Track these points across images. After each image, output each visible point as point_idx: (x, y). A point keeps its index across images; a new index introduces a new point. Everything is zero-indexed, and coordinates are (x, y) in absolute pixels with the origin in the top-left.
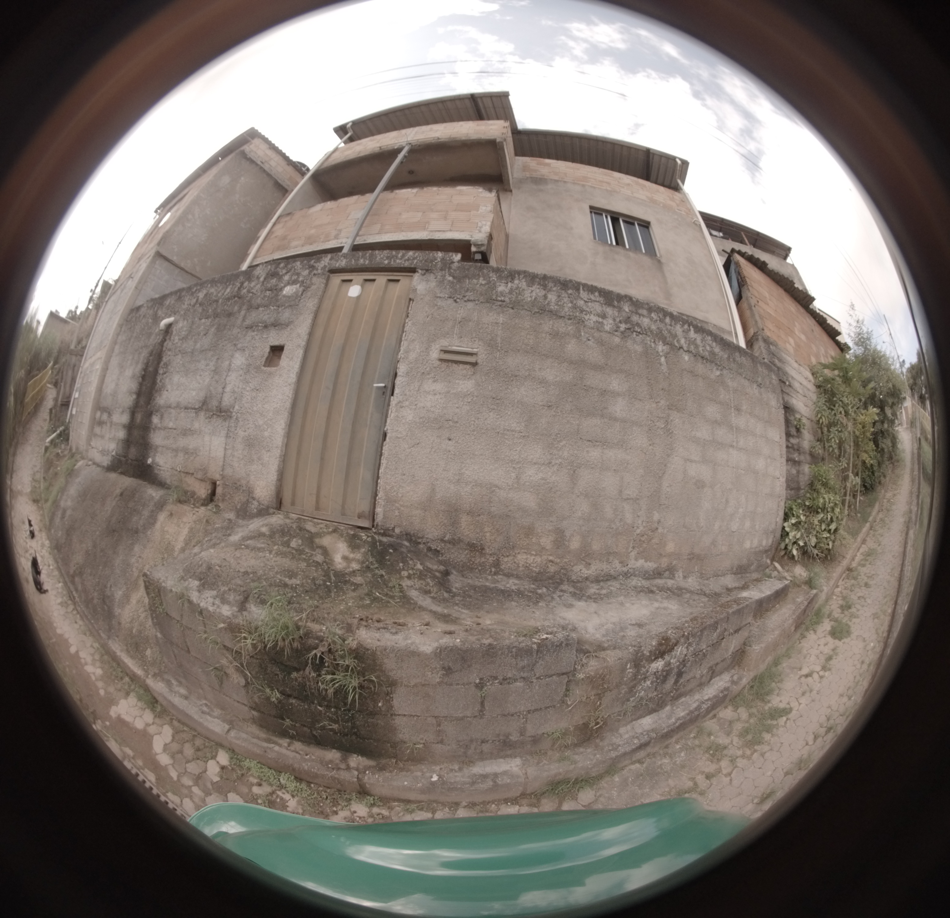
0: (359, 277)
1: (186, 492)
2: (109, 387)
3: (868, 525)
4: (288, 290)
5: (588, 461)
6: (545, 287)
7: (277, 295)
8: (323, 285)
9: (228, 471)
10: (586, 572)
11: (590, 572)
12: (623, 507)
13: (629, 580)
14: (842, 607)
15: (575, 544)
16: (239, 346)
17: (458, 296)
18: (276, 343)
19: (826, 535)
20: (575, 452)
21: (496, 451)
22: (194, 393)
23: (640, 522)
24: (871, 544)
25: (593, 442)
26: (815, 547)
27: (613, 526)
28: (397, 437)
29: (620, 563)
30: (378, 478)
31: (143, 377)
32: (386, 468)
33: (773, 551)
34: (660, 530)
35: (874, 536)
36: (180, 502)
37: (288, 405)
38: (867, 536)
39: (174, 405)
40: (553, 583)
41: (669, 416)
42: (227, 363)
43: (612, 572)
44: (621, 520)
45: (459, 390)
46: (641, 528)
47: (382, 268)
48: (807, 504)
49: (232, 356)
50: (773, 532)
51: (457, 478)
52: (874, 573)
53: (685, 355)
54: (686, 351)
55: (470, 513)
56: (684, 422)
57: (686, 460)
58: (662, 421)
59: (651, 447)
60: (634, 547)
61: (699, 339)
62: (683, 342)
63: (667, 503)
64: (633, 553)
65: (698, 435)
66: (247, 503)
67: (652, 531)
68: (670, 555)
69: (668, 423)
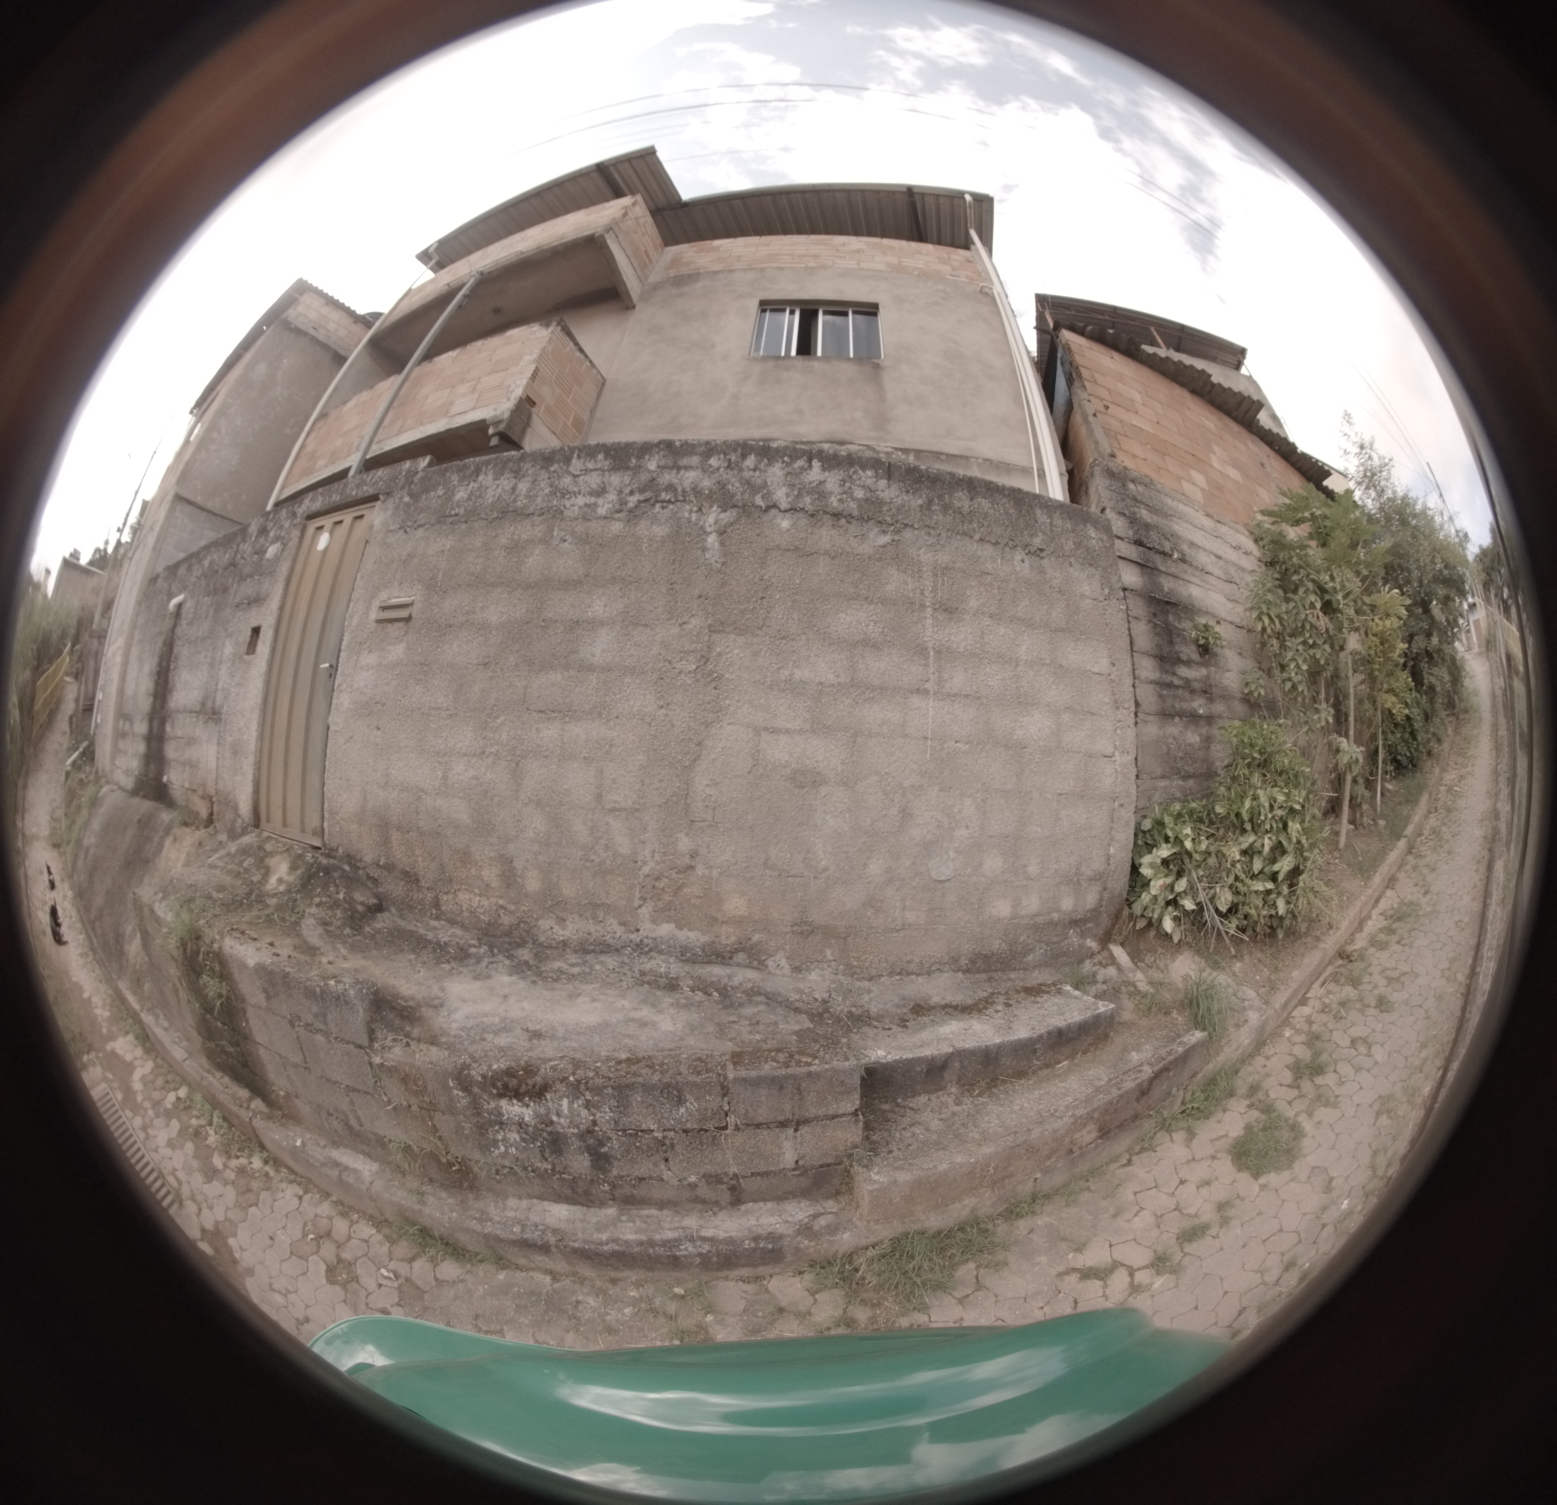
0: (328, 521)
1: (191, 813)
4: (271, 552)
5: (538, 746)
8: (297, 540)
9: (221, 785)
10: (561, 932)
11: (567, 933)
12: (607, 824)
13: (642, 959)
15: (533, 883)
17: (409, 524)
18: (255, 624)
20: (519, 732)
21: (420, 740)
23: (647, 853)
25: (547, 713)
27: (593, 857)
28: (336, 732)
29: (620, 924)
30: (324, 784)
34: (700, 870)
37: (260, 700)
40: (507, 943)
41: (710, 647)
43: (608, 939)
44: (606, 846)
45: (390, 659)
46: (652, 864)
47: (351, 502)
49: (223, 645)
51: (384, 780)
53: (783, 519)
54: (786, 511)
55: (399, 828)
56: (755, 654)
57: (757, 731)
58: (691, 658)
59: (664, 711)
60: (643, 899)
61: (832, 481)
62: (781, 496)
63: (709, 818)
64: (644, 910)
65: (798, 674)
66: (234, 821)
67: (679, 872)
68: (739, 921)
69: (708, 660)
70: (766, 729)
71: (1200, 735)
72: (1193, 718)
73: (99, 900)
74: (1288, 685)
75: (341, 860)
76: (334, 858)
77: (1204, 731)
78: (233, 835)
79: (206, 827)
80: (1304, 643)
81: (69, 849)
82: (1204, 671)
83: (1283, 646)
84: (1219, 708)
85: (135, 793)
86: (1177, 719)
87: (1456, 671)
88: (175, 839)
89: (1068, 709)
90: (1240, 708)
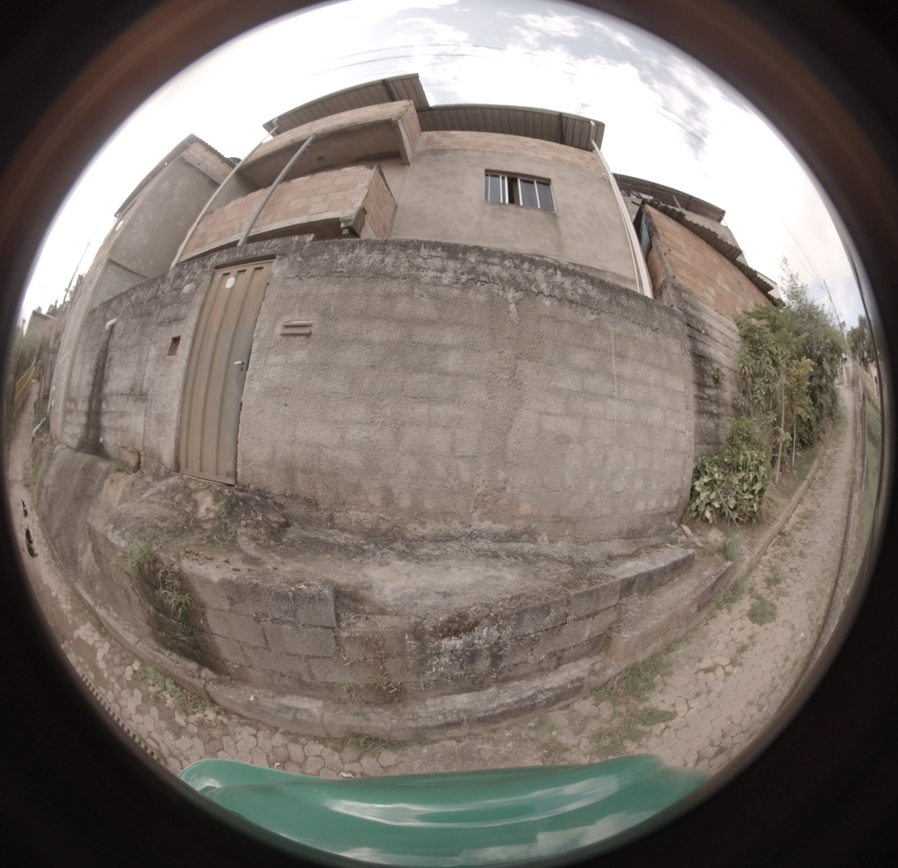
0: (233, 270)
1: (123, 462)
2: (75, 381)
3: (805, 483)
4: (187, 289)
5: (413, 418)
6: (383, 251)
7: (179, 294)
8: (209, 281)
9: (147, 443)
10: (422, 531)
11: (426, 531)
12: (457, 465)
13: (473, 542)
14: (768, 581)
15: (405, 502)
16: (154, 340)
17: (303, 274)
18: (176, 335)
19: (748, 496)
20: (399, 409)
21: (322, 413)
22: (126, 382)
23: (480, 481)
24: (808, 504)
25: (419, 398)
26: (735, 508)
27: (447, 485)
28: (249, 407)
29: (460, 523)
30: (237, 442)
31: (96, 371)
32: (242, 433)
33: (680, 513)
34: (509, 490)
35: (812, 495)
36: (119, 470)
37: (181, 386)
38: (804, 495)
39: (115, 393)
40: (386, 540)
41: (516, 366)
42: (146, 355)
43: (452, 532)
44: (456, 478)
45: (295, 359)
46: (483, 487)
47: (252, 259)
48: (726, 460)
49: (149, 349)
50: (679, 491)
51: (291, 439)
52: (812, 540)
53: (546, 300)
54: (547, 296)
55: (303, 471)
56: (538, 372)
57: (541, 413)
58: (506, 372)
59: (491, 400)
60: (476, 508)
61: (567, 282)
62: (544, 286)
63: (515, 461)
64: (475, 514)
65: (559, 385)
66: (158, 468)
67: (498, 491)
68: (526, 517)
69: (515, 374)
70: (544, 413)
71: (714, 423)
72: (712, 415)
73: (57, 524)
74: (756, 401)
75: (253, 492)
76: (247, 492)
77: (716, 421)
78: (157, 477)
79: (135, 472)
80: (764, 381)
81: (35, 488)
82: (716, 392)
83: (754, 382)
84: (722, 410)
85: (79, 449)
86: (705, 415)
87: (834, 397)
88: (112, 481)
89: (669, 408)
90: (731, 411)
